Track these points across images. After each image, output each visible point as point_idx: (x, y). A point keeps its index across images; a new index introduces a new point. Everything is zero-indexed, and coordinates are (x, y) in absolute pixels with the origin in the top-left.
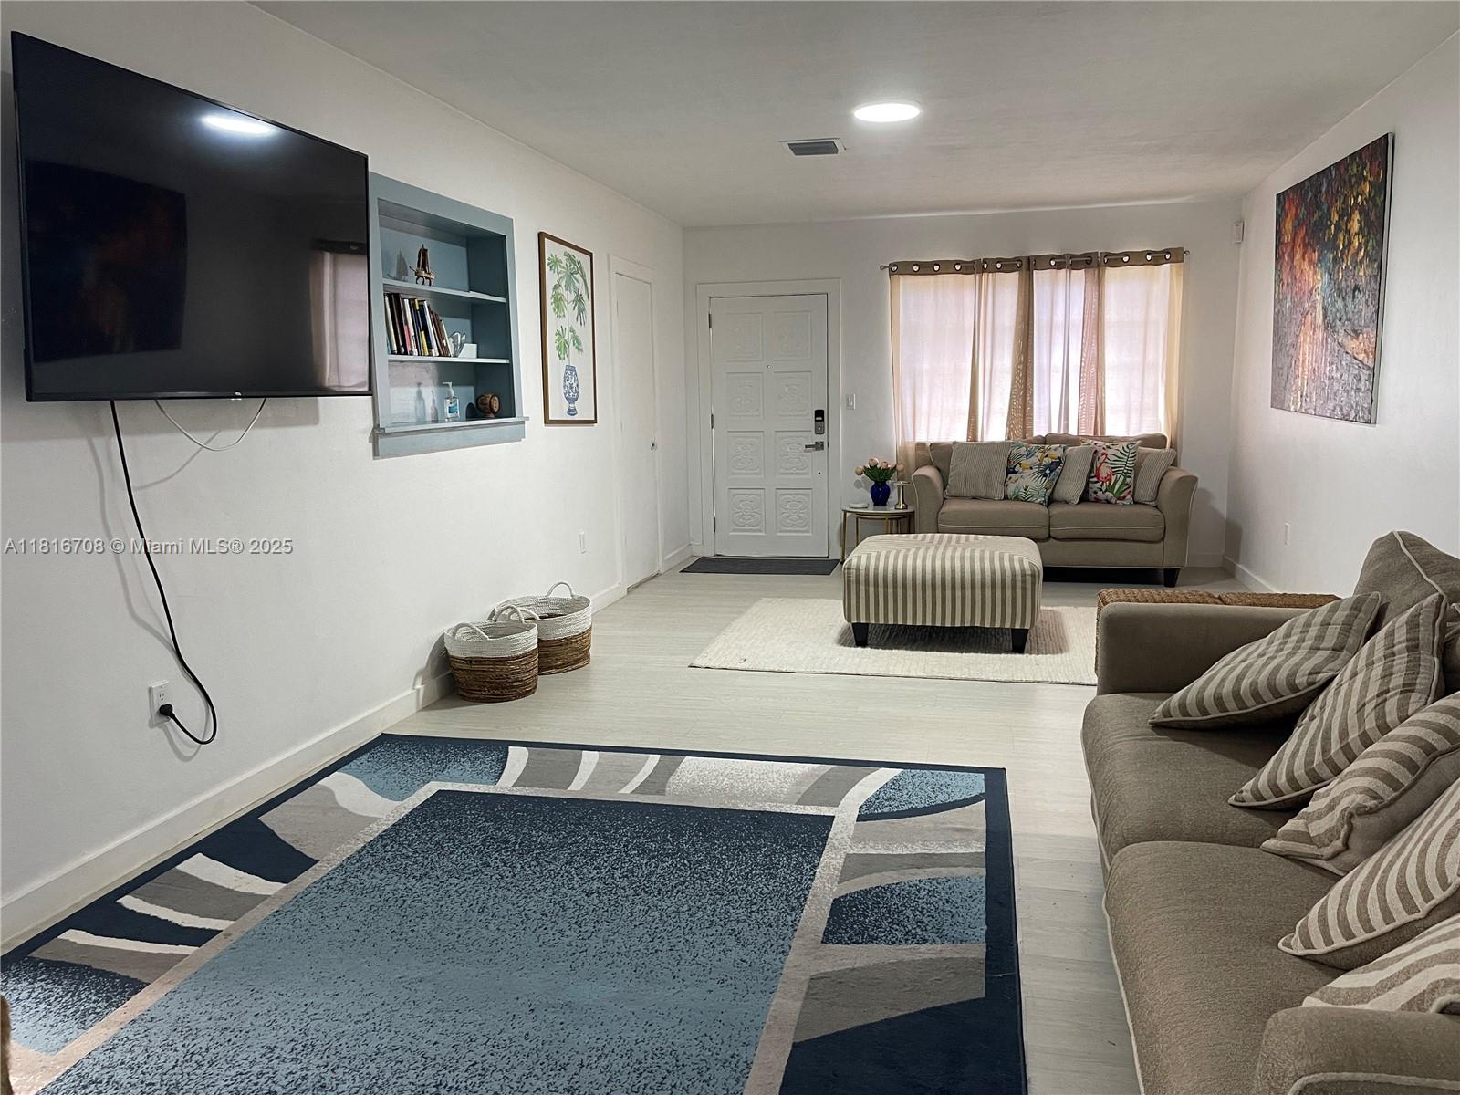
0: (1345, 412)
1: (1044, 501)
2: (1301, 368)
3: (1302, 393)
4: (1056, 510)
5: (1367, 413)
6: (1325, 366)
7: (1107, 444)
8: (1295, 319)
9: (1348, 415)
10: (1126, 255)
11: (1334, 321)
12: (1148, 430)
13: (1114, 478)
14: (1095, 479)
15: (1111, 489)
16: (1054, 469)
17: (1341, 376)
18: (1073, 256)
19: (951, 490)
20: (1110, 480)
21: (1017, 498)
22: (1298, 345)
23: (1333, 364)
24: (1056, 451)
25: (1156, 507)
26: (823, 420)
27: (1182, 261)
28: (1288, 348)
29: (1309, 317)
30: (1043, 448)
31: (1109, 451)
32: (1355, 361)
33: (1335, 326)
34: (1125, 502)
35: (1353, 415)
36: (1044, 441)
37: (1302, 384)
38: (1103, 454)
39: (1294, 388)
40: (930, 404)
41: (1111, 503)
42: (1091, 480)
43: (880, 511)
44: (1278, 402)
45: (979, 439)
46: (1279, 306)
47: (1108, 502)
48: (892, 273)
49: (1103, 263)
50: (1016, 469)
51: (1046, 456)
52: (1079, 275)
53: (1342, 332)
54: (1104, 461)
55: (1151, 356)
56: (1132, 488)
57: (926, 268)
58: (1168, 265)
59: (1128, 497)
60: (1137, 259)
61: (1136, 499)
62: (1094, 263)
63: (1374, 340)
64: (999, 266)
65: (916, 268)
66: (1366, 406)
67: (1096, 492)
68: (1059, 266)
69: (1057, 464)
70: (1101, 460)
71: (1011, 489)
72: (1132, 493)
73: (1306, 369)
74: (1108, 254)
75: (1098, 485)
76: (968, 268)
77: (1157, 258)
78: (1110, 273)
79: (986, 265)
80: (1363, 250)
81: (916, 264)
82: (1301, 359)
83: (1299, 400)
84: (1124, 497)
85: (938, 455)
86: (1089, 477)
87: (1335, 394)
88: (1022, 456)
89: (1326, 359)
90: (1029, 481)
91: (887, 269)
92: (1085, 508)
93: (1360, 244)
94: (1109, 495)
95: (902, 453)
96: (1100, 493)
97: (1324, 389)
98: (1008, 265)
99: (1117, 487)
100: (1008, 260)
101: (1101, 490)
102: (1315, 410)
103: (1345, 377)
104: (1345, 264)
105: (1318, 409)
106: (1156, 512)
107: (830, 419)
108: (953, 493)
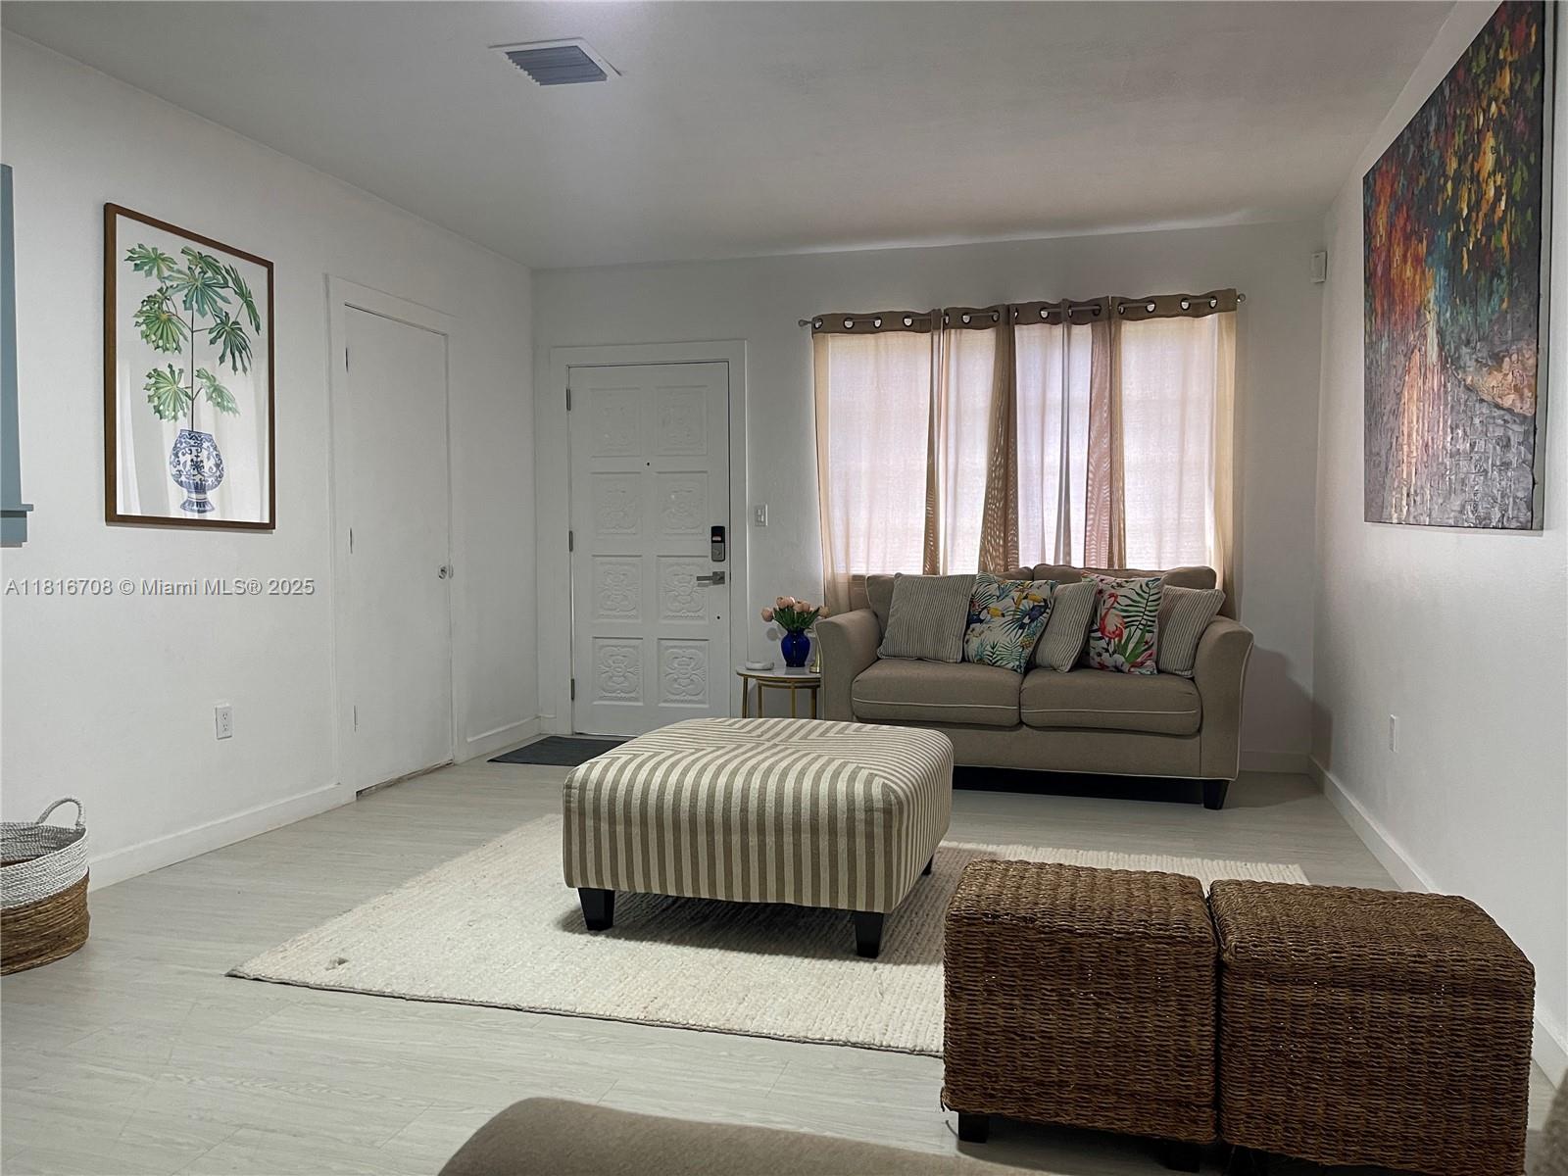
0: (1481, 511)
1: (1019, 666)
2: (1405, 448)
3: (1409, 489)
4: (1034, 680)
5: (1523, 507)
6: (1445, 433)
7: (1118, 580)
8: (1395, 367)
9: (1488, 517)
10: (1152, 302)
11: (1457, 349)
12: (1188, 561)
13: (1126, 633)
14: (1099, 634)
15: (1121, 649)
16: (1036, 617)
17: (1472, 446)
18: (1072, 304)
19: (887, 646)
20: (1120, 636)
21: (981, 661)
22: (1401, 409)
23: (1457, 427)
24: (1040, 590)
25: (1192, 679)
26: (723, 541)
27: (1234, 309)
28: (1385, 418)
29: (1417, 356)
30: (1022, 584)
31: (1121, 591)
32: (1497, 413)
33: (1459, 357)
34: (1144, 671)
35: (1496, 514)
36: (1032, 575)
37: (1409, 474)
38: (1111, 595)
39: (1396, 484)
40: (870, 519)
41: (1121, 671)
42: (1093, 635)
43: (797, 674)
44: (1375, 512)
45: (941, 573)
46: (1371, 356)
47: (1118, 669)
48: (815, 331)
49: (1116, 314)
50: (982, 617)
51: (1026, 598)
52: (1083, 333)
53: (1471, 365)
54: (1112, 607)
55: (1192, 449)
56: (1155, 648)
57: (863, 325)
58: (1215, 315)
59: (1148, 663)
60: (1167, 307)
61: (1162, 667)
62: (1104, 312)
63: (1532, 361)
64: (966, 319)
65: (849, 324)
66: (1520, 494)
67: (1100, 655)
68: (1054, 319)
69: (1043, 608)
70: (1108, 605)
71: (973, 646)
72: (1154, 657)
73: (1414, 448)
74: (1123, 301)
75: (1103, 643)
76: (926, 323)
77: (1198, 307)
78: (1130, 330)
79: (947, 318)
80: (1504, 198)
81: (849, 317)
82: (1406, 433)
83: (1404, 503)
84: (1142, 663)
85: (875, 593)
86: (1089, 630)
87: (1463, 482)
88: (991, 596)
89: (1445, 422)
90: (1000, 636)
91: (810, 325)
92: (1083, 679)
93: (1498, 189)
94: (1119, 659)
95: (832, 588)
96: (1106, 655)
97: (1443, 476)
98: (979, 320)
99: (1131, 646)
100: (979, 311)
101: (1107, 651)
102: (1430, 516)
103: (1480, 446)
104: (1472, 240)
105: (1434, 515)
106: (1191, 689)
107: (732, 538)
108: (891, 651)
